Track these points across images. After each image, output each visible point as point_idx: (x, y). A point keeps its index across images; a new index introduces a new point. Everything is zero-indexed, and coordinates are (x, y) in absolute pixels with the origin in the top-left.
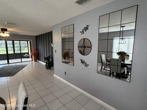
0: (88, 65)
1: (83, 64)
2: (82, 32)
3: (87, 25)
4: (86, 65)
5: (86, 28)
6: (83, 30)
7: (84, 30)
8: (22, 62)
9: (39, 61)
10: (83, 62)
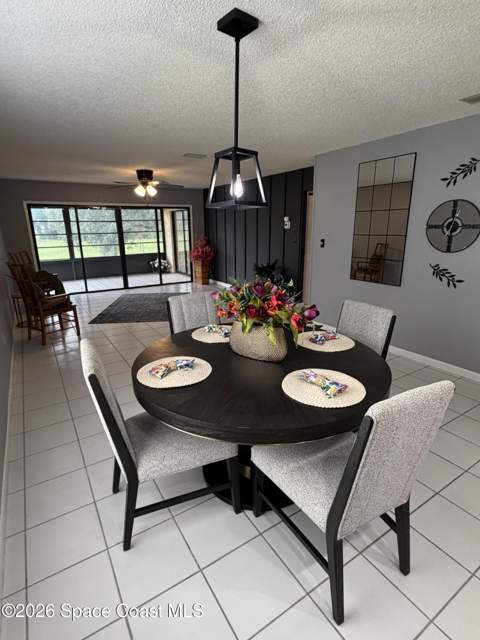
0: (459, 281)
1: (441, 279)
2: (452, 180)
3: (474, 159)
4: (453, 282)
5: (467, 169)
6: (453, 173)
7: (458, 172)
8: (161, 284)
9: (215, 284)
10: (439, 272)
